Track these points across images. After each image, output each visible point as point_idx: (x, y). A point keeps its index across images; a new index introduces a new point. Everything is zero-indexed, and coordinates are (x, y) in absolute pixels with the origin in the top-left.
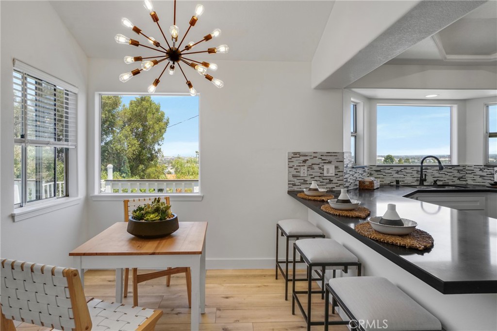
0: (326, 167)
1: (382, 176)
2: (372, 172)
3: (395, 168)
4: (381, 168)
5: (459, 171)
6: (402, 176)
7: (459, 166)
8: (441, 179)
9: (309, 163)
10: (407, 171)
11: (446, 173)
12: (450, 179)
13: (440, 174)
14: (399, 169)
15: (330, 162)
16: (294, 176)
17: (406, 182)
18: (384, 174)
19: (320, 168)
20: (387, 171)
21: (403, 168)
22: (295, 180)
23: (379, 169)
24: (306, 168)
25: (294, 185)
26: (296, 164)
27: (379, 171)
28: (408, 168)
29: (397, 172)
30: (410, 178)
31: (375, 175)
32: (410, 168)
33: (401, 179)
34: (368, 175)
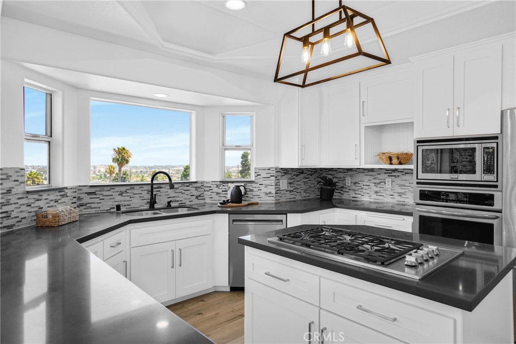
1: (97, 200)
2: (81, 196)
3: (117, 189)
4: (97, 189)
5: (196, 188)
6: (128, 198)
7: (196, 182)
8: (177, 199)
10: (135, 191)
11: (183, 191)
12: (187, 199)
13: (175, 193)
14: (124, 189)
17: (133, 206)
18: (101, 197)
20: (105, 193)
21: (128, 188)
23: (92, 190)
27: (94, 193)
28: (136, 187)
29: (121, 194)
30: (139, 201)
31: (86, 199)
32: (138, 187)
33: (127, 203)
34: (75, 200)
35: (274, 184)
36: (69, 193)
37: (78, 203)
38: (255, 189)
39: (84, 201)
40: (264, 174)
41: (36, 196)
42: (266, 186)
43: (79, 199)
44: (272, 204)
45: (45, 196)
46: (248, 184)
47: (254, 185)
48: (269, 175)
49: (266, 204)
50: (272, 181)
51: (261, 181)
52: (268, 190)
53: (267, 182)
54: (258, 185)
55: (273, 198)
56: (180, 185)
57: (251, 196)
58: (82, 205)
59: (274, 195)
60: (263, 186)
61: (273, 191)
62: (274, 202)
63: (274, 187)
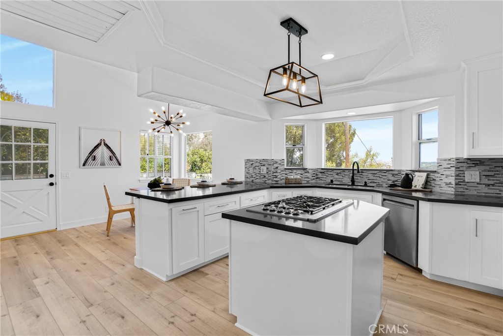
0: (262, 168)
1: (325, 176)
2: (318, 173)
3: (335, 171)
4: (325, 170)
5: (393, 175)
6: (341, 177)
7: (392, 170)
8: (376, 181)
9: (254, 165)
10: (345, 173)
11: (381, 176)
12: (384, 182)
13: (374, 176)
14: (339, 171)
15: (264, 165)
16: (247, 173)
17: (344, 182)
18: (327, 175)
19: (259, 169)
20: (329, 173)
21: (342, 171)
22: (247, 174)
23: (323, 171)
24: (252, 168)
25: (247, 178)
26: (248, 166)
27: (324, 173)
28: (346, 171)
29: (337, 174)
30: (347, 180)
31: (320, 175)
32: (347, 171)
33: (340, 180)
34: (314, 175)
35: (454, 175)
36: (310, 171)
37: (316, 177)
38: (437, 179)
39: (318, 176)
40: (445, 165)
41: (290, 171)
42: (447, 176)
43: (317, 175)
44: (452, 194)
45: (295, 171)
46: (431, 174)
47: (436, 175)
48: (449, 166)
49: (445, 193)
50: (452, 172)
51: (442, 171)
52: (448, 181)
53: (448, 173)
54: (439, 175)
55: (453, 189)
56: (378, 171)
57: (433, 185)
58: (318, 178)
59: (454, 186)
60: (445, 176)
61: (453, 182)
62: (453, 193)
63: (454, 178)
